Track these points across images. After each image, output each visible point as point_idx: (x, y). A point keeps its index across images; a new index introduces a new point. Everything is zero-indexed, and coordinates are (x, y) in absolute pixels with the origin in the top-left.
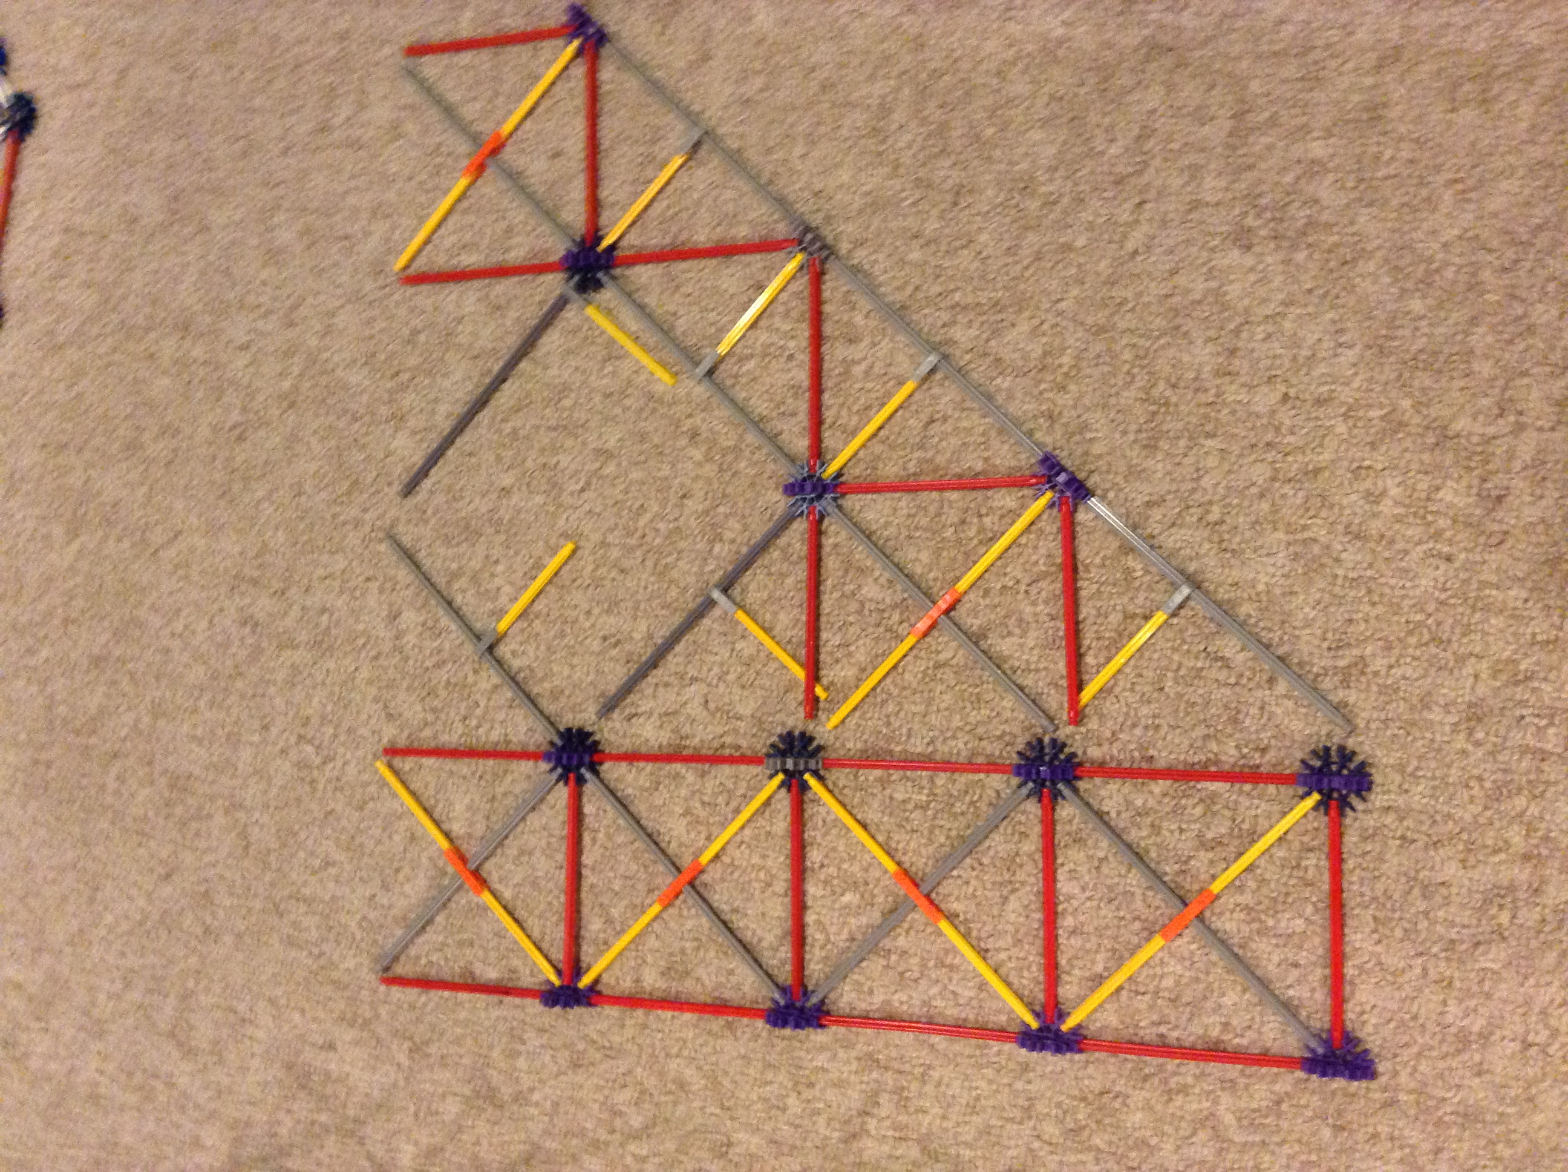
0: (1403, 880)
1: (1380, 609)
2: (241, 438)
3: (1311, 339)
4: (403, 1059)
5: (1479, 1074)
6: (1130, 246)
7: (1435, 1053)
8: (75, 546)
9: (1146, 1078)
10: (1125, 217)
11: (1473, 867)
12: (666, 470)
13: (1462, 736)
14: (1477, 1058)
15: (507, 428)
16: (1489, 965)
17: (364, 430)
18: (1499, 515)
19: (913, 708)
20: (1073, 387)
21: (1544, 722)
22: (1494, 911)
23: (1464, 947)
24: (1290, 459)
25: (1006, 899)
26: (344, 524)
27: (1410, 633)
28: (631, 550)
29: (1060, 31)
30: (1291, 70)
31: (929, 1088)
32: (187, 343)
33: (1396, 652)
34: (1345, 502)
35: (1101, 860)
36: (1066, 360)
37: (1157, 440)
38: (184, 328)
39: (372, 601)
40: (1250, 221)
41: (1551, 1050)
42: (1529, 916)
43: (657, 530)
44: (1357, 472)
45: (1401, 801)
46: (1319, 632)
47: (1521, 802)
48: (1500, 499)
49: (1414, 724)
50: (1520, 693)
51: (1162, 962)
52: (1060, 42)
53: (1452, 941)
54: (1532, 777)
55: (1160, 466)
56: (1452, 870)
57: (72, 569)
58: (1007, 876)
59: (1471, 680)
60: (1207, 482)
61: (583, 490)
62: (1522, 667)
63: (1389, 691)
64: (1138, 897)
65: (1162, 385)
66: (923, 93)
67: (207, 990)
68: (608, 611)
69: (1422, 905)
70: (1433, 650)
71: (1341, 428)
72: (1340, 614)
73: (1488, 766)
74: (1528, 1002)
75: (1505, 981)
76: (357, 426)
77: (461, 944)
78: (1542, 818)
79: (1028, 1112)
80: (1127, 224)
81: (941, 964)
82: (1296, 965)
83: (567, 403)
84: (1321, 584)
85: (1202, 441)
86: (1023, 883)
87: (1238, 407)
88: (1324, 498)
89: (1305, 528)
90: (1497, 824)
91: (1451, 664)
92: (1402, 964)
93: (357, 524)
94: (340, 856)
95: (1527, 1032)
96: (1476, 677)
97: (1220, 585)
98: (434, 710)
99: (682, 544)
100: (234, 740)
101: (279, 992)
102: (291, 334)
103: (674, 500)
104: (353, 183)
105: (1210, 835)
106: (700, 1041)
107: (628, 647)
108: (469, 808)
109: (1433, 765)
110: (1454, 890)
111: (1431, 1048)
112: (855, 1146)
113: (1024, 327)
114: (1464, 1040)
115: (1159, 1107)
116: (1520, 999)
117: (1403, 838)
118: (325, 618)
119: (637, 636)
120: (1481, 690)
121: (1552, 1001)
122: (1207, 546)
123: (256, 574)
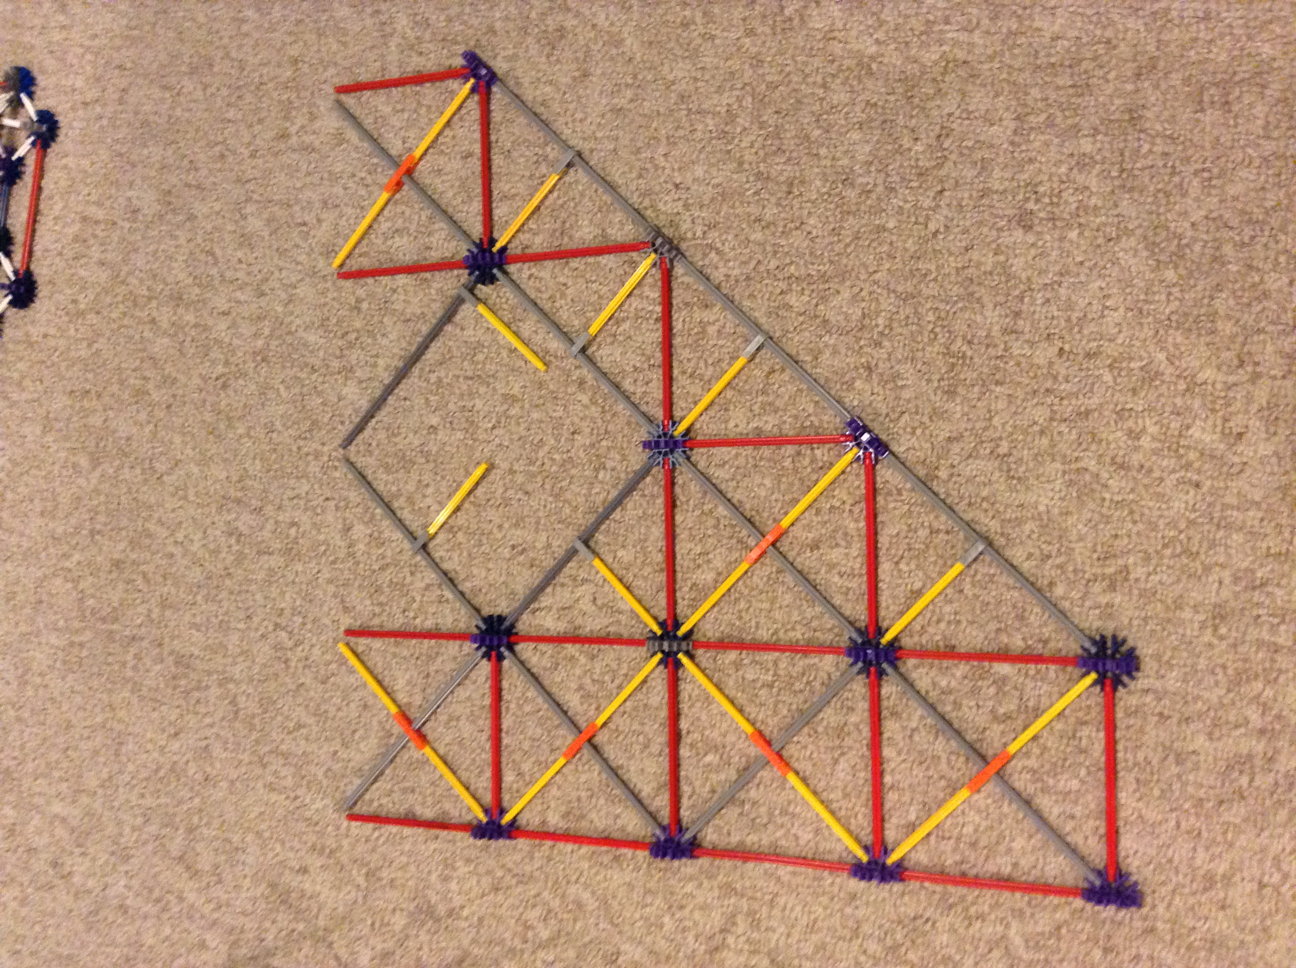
0: (1160, 749)
1: (1140, 526)
2: (224, 386)
3: (1082, 303)
4: (361, 880)
5: (1223, 908)
6: (932, 227)
7: (1187, 890)
8: (97, 473)
9: (951, 907)
10: (927, 203)
11: (1219, 739)
12: (560, 413)
13: (1209, 631)
14: (1222, 895)
15: (433, 378)
16: (1232, 819)
17: (320, 379)
18: (1240, 448)
19: (759, 605)
20: (886, 343)
21: (1276, 621)
22: (1236, 774)
23: (1211, 804)
24: (1065, 402)
25: (836, 761)
26: (307, 454)
27: (1165, 546)
28: (533, 476)
29: (873, 49)
30: (1064, 80)
31: (776, 912)
32: (181, 311)
33: (1154, 562)
34: (1111, 438)
35: (913, 730)
36: (880, 321)
37: (956, 386)
38: (178, 299)
39: (330, 518)
40: (1031, 205)
41: (1284, 889)
42: (1264, 781)
43: (553, 460)
44: (1121, 414)
45: (1158, 685)
46: (1090, 545)
47: (1258, 685)
48: (1240, 435)
49: (1169, 621)
50: (1257, 596)
51: (963, 813)
52: (872, 58)
53: (1201, 800)
54: (1267, 665)
55: (958, 408)
56: (1200, 742)
57: (97, 491)
58: (837, 742)
59: (1216, 585)
60: (996, 421)
61: (494, 428)
62: (1259, 575)
63: (1148, 595)
64: (944, 760)
65: (959, 342)
66: (761, 101)
67: (208, 824)
68: (516, 525)
69: (1175, 770)
70: (1186, 561)
71: (1108, 377)
72: (1107, 531)
73: (1231, 657)
74: (1264, 850)
75: (1244, 832)
76: (314, 377)
77: (404, 791)
78: (1275, 700)
79: (856, 933)
80: (930, 208)
81: (784, 812)
82: (1072, 817)
83: (480, 357)
84: (1091, 505)
85: (993, 387)
86: (850, 748)
87: (1023, 360)
88: (1094, 435)
89: (1077, 459)
90: (1238, 704)
91: (1199, 572)
92: (1160, 817)
93: (317, 455)
94: (311, 721)
95: (1264, 874)
96: (1220, 583)
97: (1007, 506)
98: (381, 604)
99: (573, 472)
100: (224, 627)
101: (264, 826)
102: (263, 302)
103: (566, 434)
104: (308, 180)
105: (1002, 711)
106: (593, 871)
107: (531, 555)
108: (409, 682)
109: (1185, 654)
110: (1202, 758)
111: (1184, 886)
112: (717, 957)
113: (846, 294)
114: (1210, 881)
115: (961, 930)
116: (1257, 848)
117: (1161, 714)
118: (293, 531)
119: (539, 545)
120: (1225, 594)
121: (1284, 850)
122: (997, 474)
123: (239, 494)
